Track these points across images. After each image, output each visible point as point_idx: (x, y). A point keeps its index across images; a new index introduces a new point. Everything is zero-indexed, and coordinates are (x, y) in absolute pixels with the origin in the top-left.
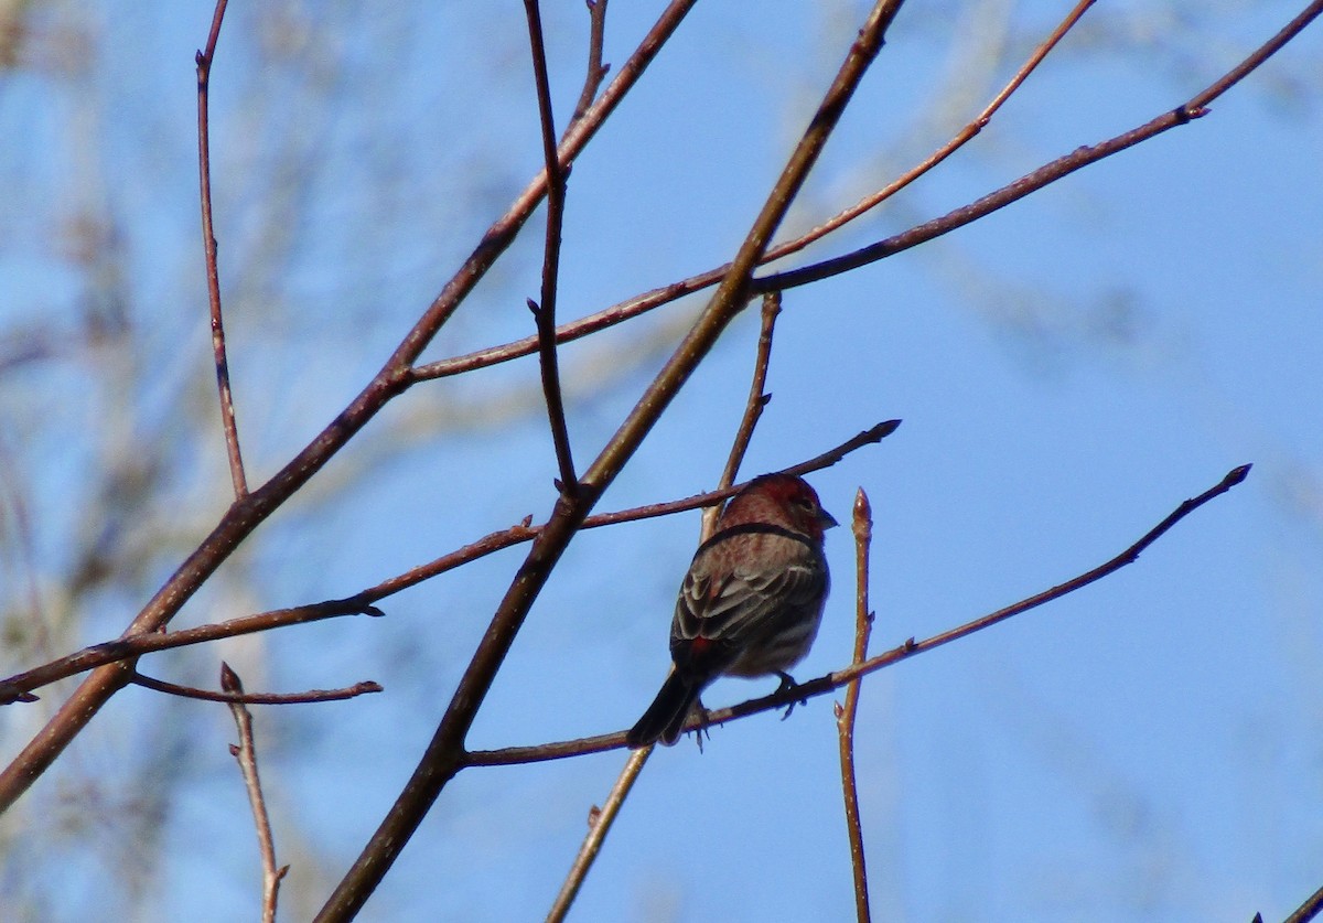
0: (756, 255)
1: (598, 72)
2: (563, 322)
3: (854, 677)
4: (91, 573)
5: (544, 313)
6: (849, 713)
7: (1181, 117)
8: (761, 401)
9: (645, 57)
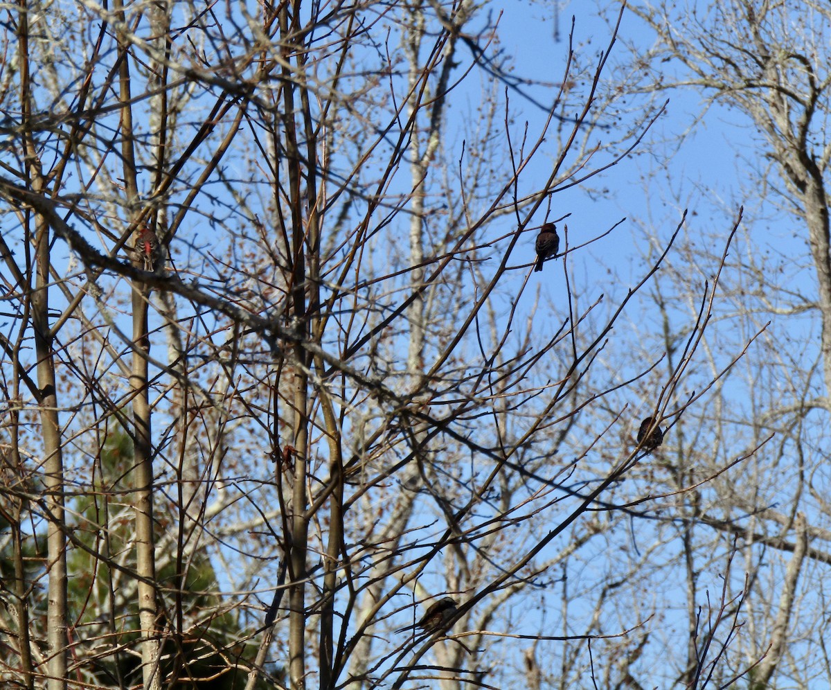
0: (548, 187)
1: (522, 161)
2: (518, 199)
3: (565, 254)
4: (448, 239)
5: (515, 199)
6: (565, 260)
7: (613, 164)
8: (549, 211)
9: (529, 158)
